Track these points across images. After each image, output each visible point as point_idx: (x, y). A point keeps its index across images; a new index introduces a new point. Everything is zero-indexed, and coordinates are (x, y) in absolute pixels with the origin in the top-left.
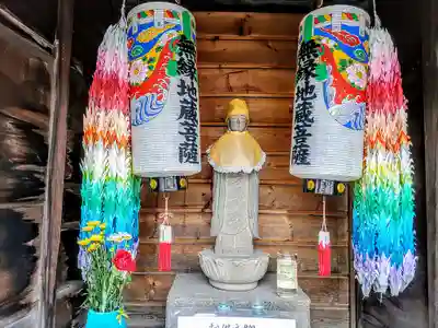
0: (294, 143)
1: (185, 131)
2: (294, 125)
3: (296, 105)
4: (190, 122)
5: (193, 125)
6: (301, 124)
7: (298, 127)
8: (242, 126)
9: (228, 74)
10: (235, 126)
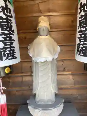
0: (78, 41)
1: (3, 39)
2: (78, 30)
3: (79, 16)
4: (6, 32)
5: (10, 34)
6: (83, 29)
7: (81, 31)
8: (46, 32)
9: (38, 3)
10: (42, 32)
